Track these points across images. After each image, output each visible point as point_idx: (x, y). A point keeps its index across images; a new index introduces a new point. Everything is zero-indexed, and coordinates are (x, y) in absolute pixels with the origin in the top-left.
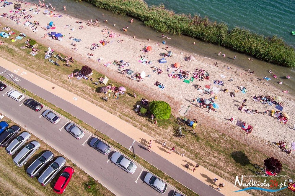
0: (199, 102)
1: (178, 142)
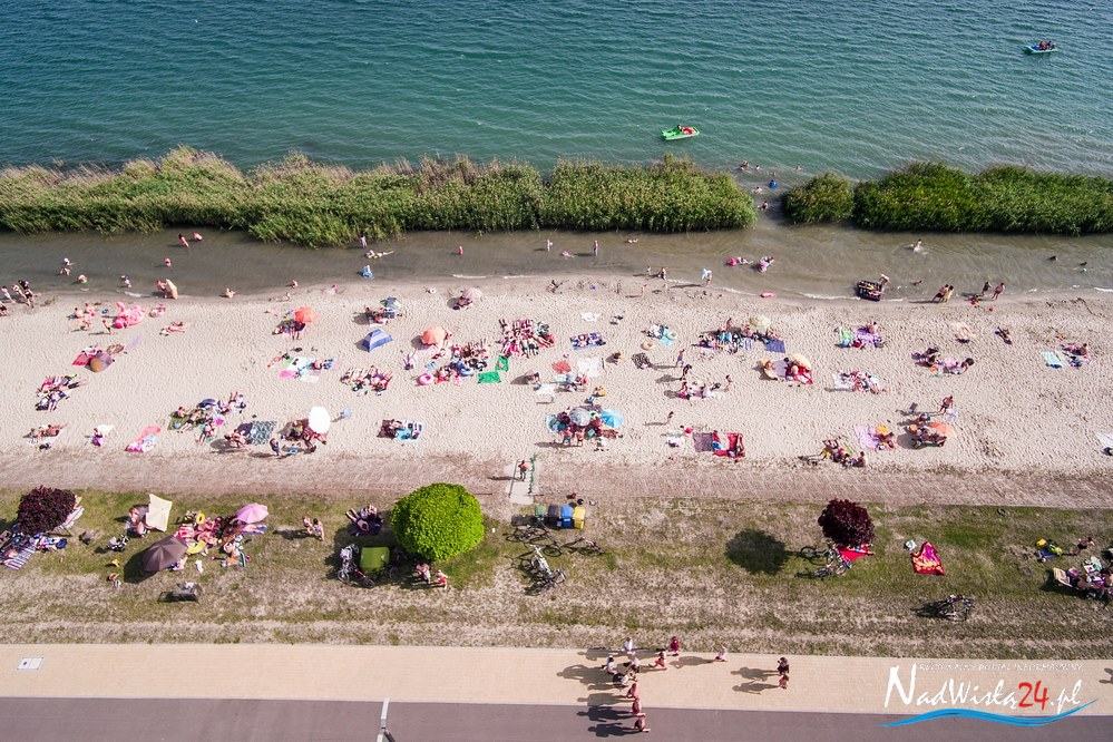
0: (559, 429)
1: (551, 610)
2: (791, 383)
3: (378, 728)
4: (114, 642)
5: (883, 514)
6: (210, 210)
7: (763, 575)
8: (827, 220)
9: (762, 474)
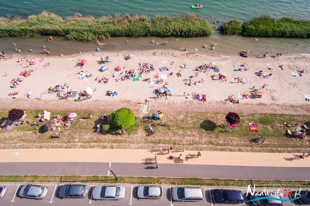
0: (156, 94)
1: (153, 140)
2: (220, 81)
3: (109, 169)
4: (38, 148)
5: (243, 116)
6: (54, 30)
7: (210, 132)
8: (234, 34)
9: (211, 105)
